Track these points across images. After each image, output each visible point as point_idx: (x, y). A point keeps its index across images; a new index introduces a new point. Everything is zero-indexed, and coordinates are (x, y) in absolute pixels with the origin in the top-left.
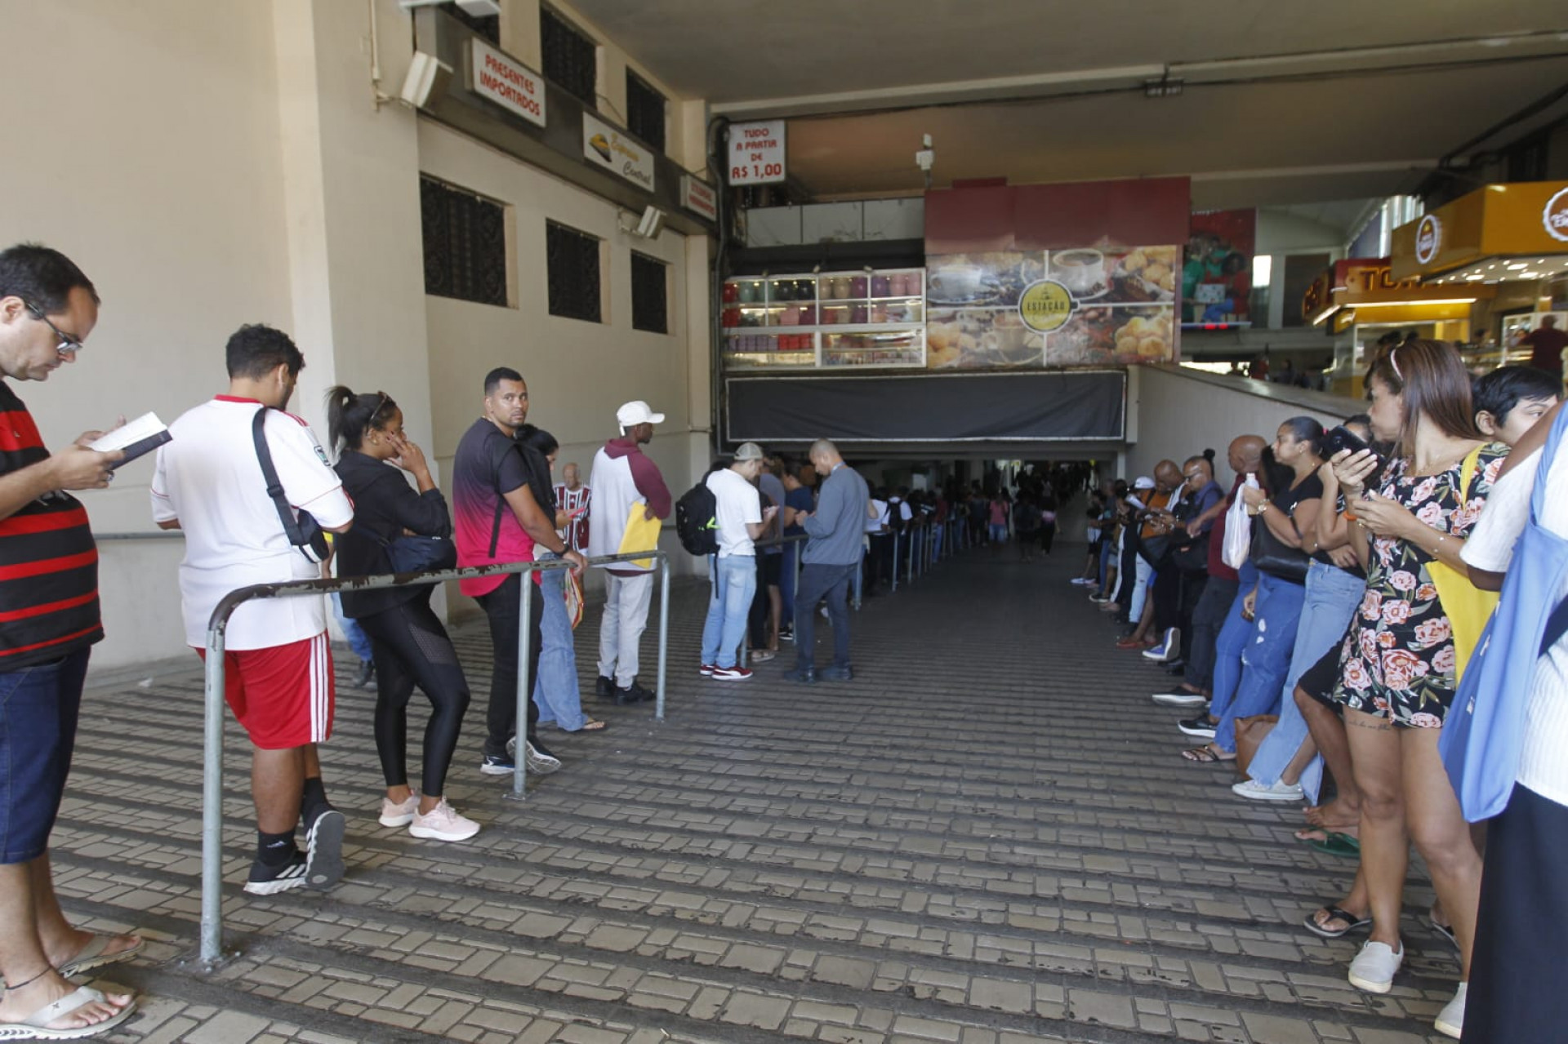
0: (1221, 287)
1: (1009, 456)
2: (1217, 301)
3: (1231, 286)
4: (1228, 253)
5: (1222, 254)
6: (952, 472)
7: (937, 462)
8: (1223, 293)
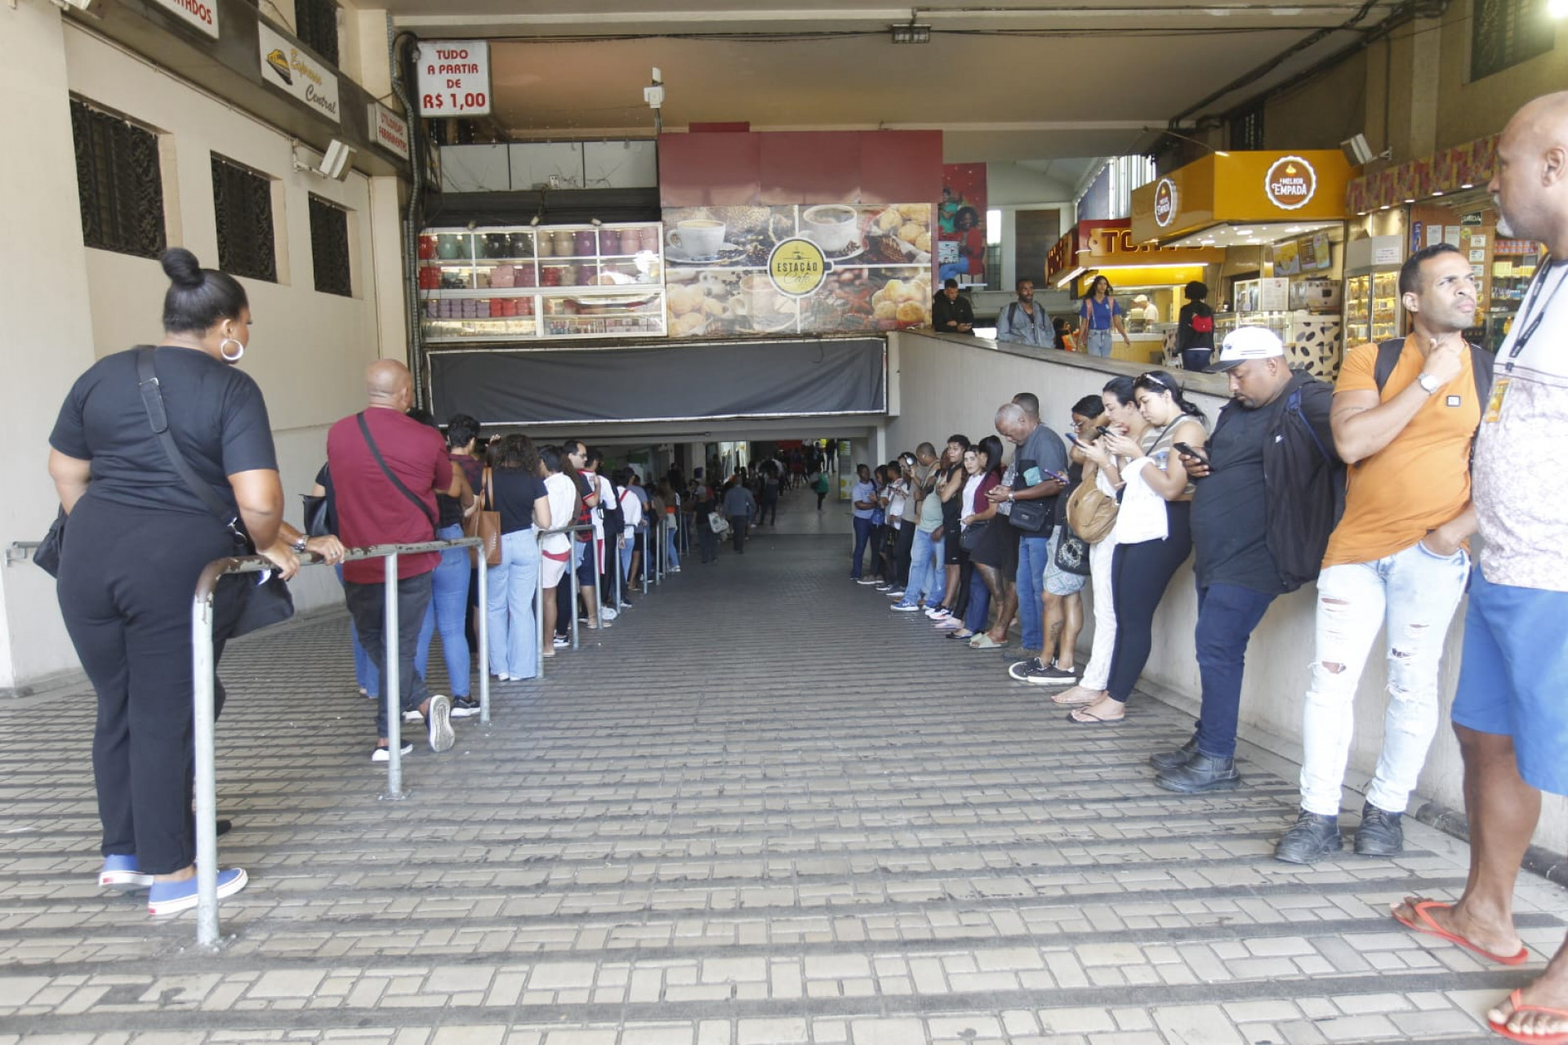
0: (953, 244)
1: (733, 437)
2: (951, 260)
4: (960, 207)
5: (952, 208)
7: (655, 447)
8: (956, 252)
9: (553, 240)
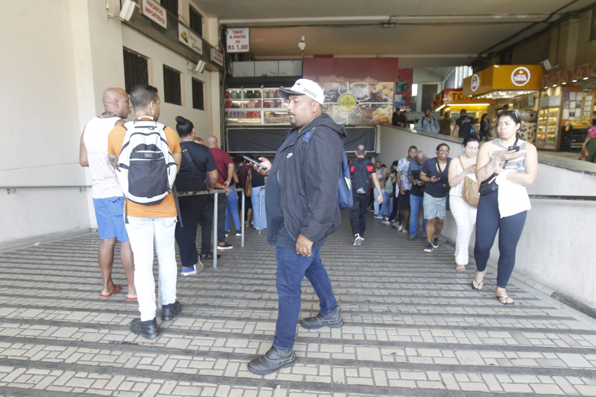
4: (403, 83)
8: (401, 98)
9: (268, 93)
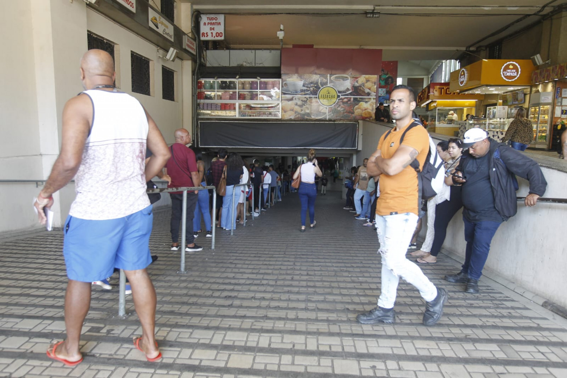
3: (388, 89)
5: (384, 77)
6: (280, 162)
7: (274, 157)
9: (243, 84)
